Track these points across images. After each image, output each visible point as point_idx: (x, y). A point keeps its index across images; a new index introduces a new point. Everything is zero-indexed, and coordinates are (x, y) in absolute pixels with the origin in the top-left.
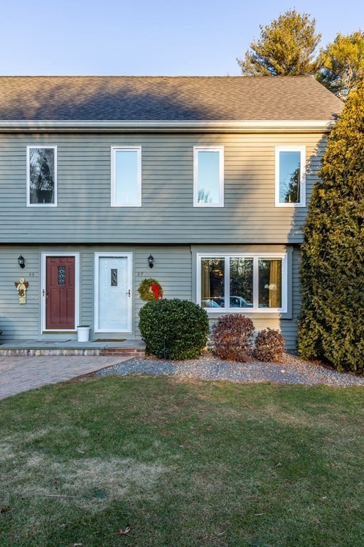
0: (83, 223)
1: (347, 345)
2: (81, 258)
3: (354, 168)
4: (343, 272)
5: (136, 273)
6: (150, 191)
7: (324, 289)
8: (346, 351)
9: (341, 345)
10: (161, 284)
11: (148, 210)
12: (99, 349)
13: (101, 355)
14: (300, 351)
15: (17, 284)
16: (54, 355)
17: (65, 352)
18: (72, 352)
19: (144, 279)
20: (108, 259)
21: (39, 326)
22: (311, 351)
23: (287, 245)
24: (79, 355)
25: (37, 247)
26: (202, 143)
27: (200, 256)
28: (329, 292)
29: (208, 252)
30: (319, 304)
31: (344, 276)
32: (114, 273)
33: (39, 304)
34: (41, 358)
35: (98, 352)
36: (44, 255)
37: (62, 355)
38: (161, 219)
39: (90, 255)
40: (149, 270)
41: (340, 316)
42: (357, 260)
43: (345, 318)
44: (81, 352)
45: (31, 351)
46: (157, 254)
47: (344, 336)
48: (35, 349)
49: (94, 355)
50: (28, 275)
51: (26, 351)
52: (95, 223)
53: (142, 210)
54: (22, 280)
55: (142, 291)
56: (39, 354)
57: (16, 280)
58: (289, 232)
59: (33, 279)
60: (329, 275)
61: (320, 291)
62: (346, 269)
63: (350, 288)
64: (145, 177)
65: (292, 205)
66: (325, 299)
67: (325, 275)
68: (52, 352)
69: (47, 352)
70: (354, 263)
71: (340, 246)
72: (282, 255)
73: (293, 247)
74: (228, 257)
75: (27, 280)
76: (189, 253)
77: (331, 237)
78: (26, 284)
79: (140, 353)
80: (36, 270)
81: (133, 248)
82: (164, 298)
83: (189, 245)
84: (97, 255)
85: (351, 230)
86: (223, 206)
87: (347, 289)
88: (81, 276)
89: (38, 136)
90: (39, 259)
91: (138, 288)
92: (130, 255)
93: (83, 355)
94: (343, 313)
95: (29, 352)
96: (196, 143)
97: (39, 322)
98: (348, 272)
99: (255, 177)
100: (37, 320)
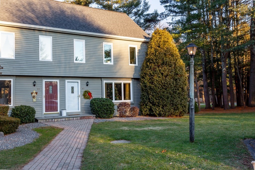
0: (63, 68)
1: (161, 109)
2: (60, 82)
3: (159, 58)
4: (158, 88)
5: (82, 88)
6: (88, 57)
7: (152, 93)
8: (161, 110)
9: (159, 109)
10: (91, 92)
11: (88, 64)
12: (80, 117)
13: (80, 119)
14: (143, 113)
15: (32, 94)
16: (62, 121)
17: (67, 119)
18: (69, 119)
19: (85, 90)
20: (70, 83)
21: (42, 111)
22: (148, 112)
23: (132, 78)
24: (72, 120)
25: (41, 77)
26: (106, 42)
27: (105, 81)
28: (155, 94)
29: (107, 80)
30: (151, 97)
31: (159, 89)
32: (73, 88)
33: (42, 102)
34: (57, 122)
35: (79, 118)
36: (44, 81)
37: (65, 120)
38: (92, 68)
39: (63, 81)
40: (86, 87)
41: (158, 100)
42: (162, 85)
43: (160, 101)
44: (73, 119)
45: (53, 120)
46: (90, 81)
47: (160, 106)
48: (55, 119)
49: (78, 119)
50: (37, 89)
51: (51, 120)
52: (68, 68)
53: (86, 64)
54: (34, 91)
55: (84, 95)
56: (56, 121)
57: (32, 91)
58: (133, 74)
59: (39, 91)
60: (154, 89)
61: (151, 93)
62: (159, 88)
63: (161, 92)
64: (86, 52)
65: (134, 65)
66: (153, 96)
67: (153, 89)
68: (62, 119)
69: (60, 120)
70: (162, 86)
71: (157, 80)
72: (130, 82)
73: (134, 79)
74: (113, 82)
75: (37, 91)
76: (101, 80)
77: (154, 78)
78: (36, 93)
79: (94, 117)
80: (41, 87)
81: (81, 79)
82: (93, 98)
83: (101, 78)
84: (67, 81)
85: (160, 76)
86: (113, 64)
87: (160, 93)
88: (60, 89)
89: (44, 32)
90: (42, 83)
91: (82, 94)
92: (79, 81)
93: (74, 120)
94: (159, 100)
95: (52, 120)
96: (103, 41)
97: (42, 109)
98: (160, 88)
99: (122, 55)
100: (41, 108)
